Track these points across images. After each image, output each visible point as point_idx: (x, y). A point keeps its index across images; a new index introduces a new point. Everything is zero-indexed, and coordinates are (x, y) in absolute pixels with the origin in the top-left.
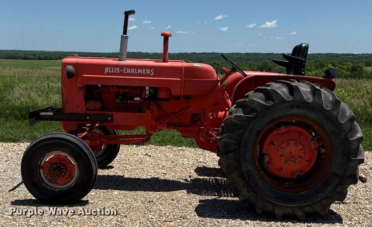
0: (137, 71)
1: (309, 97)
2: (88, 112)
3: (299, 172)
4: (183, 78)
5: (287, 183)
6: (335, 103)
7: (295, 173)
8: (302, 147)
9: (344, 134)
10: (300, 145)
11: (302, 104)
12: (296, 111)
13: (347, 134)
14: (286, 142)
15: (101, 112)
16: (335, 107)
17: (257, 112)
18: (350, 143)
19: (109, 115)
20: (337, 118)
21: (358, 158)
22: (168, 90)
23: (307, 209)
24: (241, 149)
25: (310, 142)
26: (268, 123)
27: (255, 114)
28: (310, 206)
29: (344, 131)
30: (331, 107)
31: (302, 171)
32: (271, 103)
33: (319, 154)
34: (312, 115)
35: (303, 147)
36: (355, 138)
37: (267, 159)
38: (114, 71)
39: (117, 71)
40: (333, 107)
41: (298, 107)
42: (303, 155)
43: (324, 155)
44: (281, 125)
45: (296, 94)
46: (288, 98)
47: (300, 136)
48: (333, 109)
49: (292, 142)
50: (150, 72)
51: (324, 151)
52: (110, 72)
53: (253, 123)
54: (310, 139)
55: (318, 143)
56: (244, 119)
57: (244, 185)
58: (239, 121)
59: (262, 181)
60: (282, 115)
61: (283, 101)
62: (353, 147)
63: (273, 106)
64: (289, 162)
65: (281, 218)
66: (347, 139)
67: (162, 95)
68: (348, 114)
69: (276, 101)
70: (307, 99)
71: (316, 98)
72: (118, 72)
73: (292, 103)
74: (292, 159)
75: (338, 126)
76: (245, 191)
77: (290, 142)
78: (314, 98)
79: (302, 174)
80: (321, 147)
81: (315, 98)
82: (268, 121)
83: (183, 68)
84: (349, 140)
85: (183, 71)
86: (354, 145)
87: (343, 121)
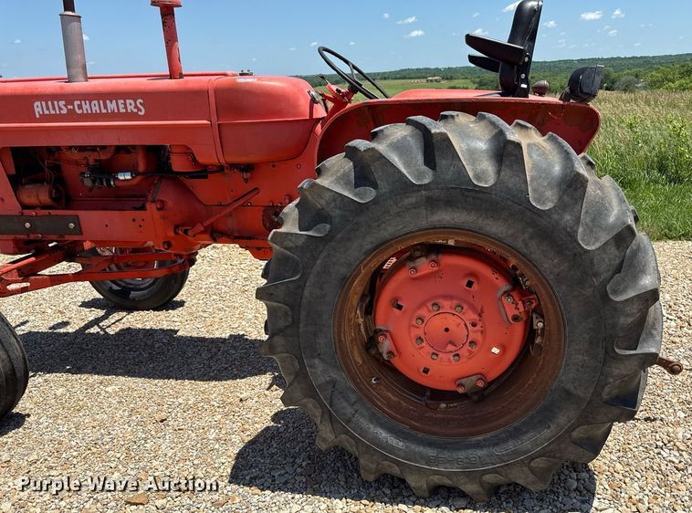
0: (106, 107)
1: (482, 171)
2: (27, 212)
3: (474, 378)
4: (214, 118)
5: (443, 405)
6: (570, 186)
7: (463, 381)
8: (475, 317)
9: (596, 282)
10: (470, 312)
11: (462, 193)
12: (445, 216)
13: (604, 284)
14: (429, 305)
15: (53, 212)
16: (566, 198)
17: (331, 224)
18: (616, 309)
19: (67, 219)
20: (572, 236)
21: (638, 351)
22: (188, 152)
23: (489, 478)
24: (301, 326)
25: (500, 299)
26: (368, 253)
27: (328, 226)
28: (497, 473)
29: (596, 275)
30: (555, 199)
31: (482, 376)
32: (369, 194)
33: (530, 334)
34: (495, 227)
35: (480, 315)
36: (631, 294)
37: (385, 345)
38: (54, 109)
39: (60, 109)
40: (560, 199)
41: (450, 203)
42: (479, 337)
43: (542, 335)
44: (418, 254)
45: (442, 163)
46: (420, 175)
47: (470, 284)
48: (561, 206)
49: (446, 305)
50: (136, 107)
51: (541, 325)
52: (46, 112)
53: (325, 253)
54: (501, 292)
55: (524, 303)
56: (300, 242)
57: (322, 416)
58: (286, 248)
59: (369, 405)
60: (406, 230)
61: (404, 186)
62: (625, 321)
63: (375, 202)
64: (441, 355)
65: (426, 494)
66: (605, 297)
67: (178, 164)
68: (612, 219)
69: (384, 187)
70: (478, 177)
71: (506, 173)
72: (64, 111)
73: (430, 194)
74: (450, 347)
75: (578, 258)
76: (328, 429)
77: (440, 301)
78: (498, 172)
79: (481, 384)
80: (534, 311)
81: (502, 173)
82: (368, 247)
83: (211, 93)
84: (612, 300)
85: (212, 100)
86: (628, 315)
87: (594, 244)
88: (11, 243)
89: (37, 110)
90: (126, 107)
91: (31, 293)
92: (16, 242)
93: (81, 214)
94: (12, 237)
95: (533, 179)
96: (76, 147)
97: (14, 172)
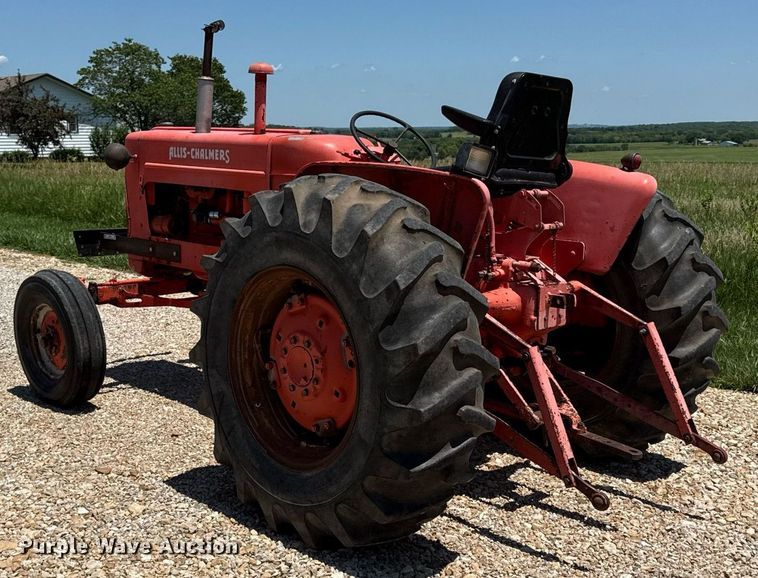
0: (208, 155)
1: (309, 220)
2: (153, 238)
4: (268, 170)
7: (320, 422)
8: (318, 354)
9: (372, 329)
10: (314, 349)
11: (294, 236)
19: (173, 248)
21: (409, 405)
27: (226, 256)
29: (372, 322)
30: (350, 249)
31: (332, 420)
35: (322, 354)
36: (399, 346)
37: (272, 373)
38: (180, 153)
39: (183, 154)
40: (353, 250)
42: (321, 375)
46: (275, 220)
47: (320, 324)
48: (352, 256)
49: (300, 339)
50: (225, 156)
52: (176, 156)
53: (222, 277)
54: (345, 337)
60: (269, 264)
61: (265, 227)
62: (390, 369)
63: (249, 237)
64: (297, 388)
66: (377, 344)
69: (255, 226)
70: (305, 226)
71: (321, 224)
72: (186, 156)
73: (277, 235)
74: (303, 382)
75: (360, 304)
77: (297, 335)
78: (317, 223)
83: (269, 147)
84: (382, 348)
85: (269, 153)
86: (395, 366)
87: (373, 293)
88: (141, 264)
89: (171, 153)
90: (219, 156)
91: (142, 309)
92: (145, 263)
93: (184, 244)
94: (141, 258)
95: (340, 232)
96: (192, 187)
97: (153, 203)
